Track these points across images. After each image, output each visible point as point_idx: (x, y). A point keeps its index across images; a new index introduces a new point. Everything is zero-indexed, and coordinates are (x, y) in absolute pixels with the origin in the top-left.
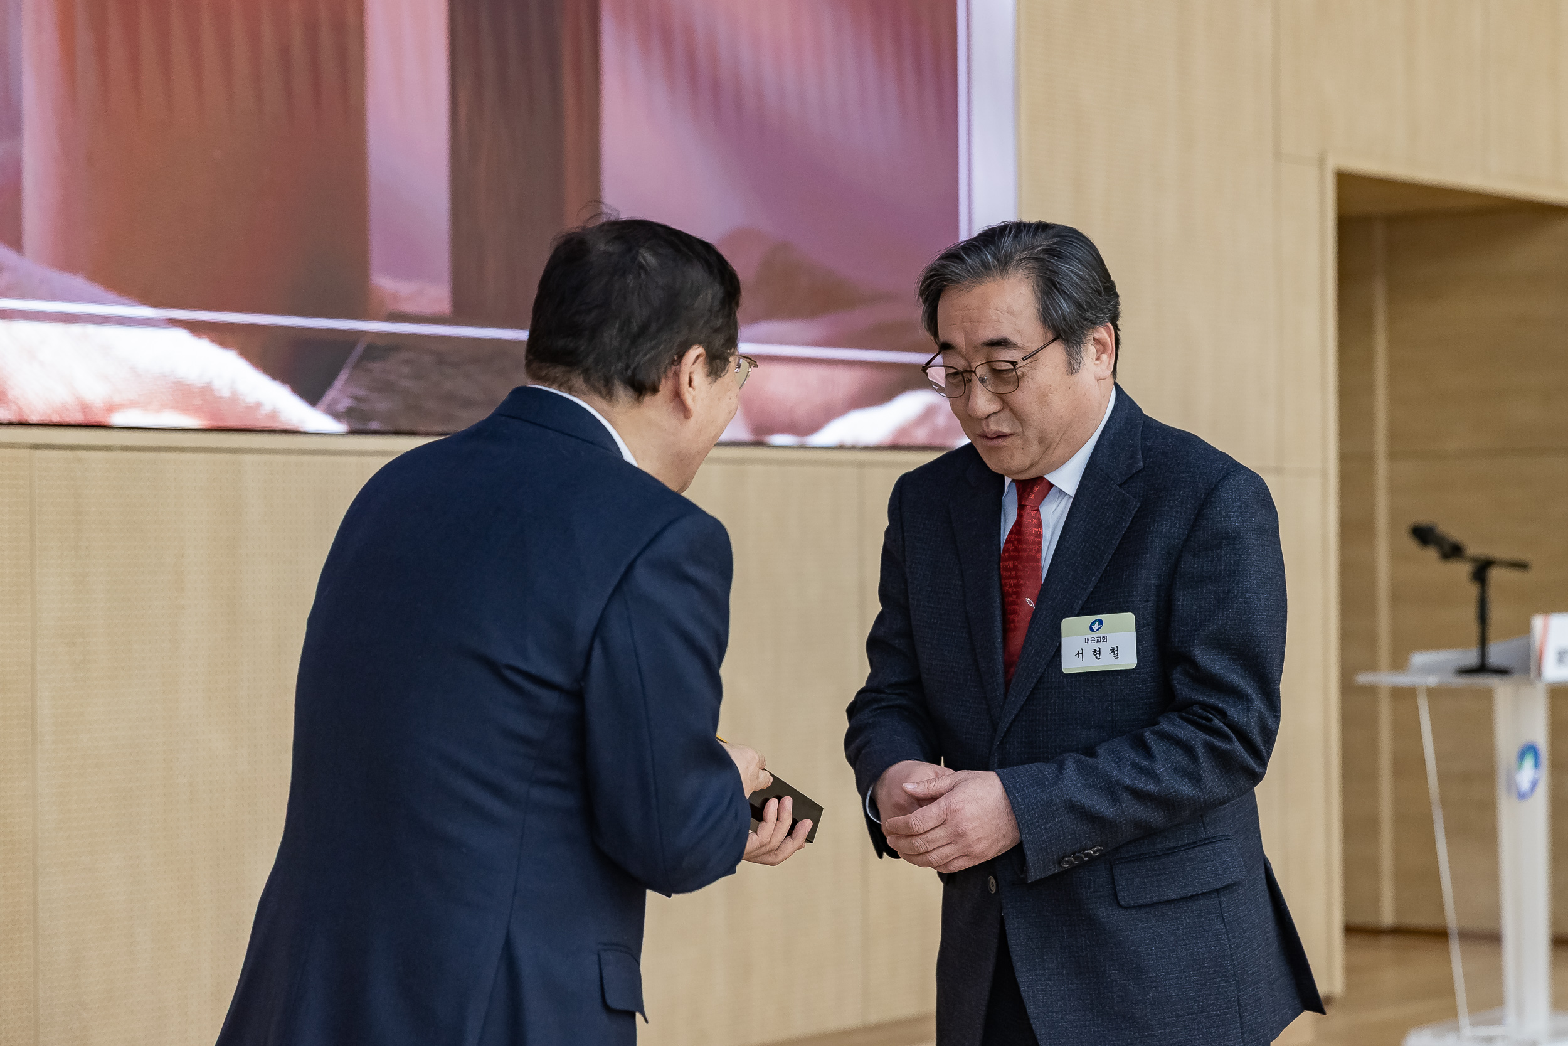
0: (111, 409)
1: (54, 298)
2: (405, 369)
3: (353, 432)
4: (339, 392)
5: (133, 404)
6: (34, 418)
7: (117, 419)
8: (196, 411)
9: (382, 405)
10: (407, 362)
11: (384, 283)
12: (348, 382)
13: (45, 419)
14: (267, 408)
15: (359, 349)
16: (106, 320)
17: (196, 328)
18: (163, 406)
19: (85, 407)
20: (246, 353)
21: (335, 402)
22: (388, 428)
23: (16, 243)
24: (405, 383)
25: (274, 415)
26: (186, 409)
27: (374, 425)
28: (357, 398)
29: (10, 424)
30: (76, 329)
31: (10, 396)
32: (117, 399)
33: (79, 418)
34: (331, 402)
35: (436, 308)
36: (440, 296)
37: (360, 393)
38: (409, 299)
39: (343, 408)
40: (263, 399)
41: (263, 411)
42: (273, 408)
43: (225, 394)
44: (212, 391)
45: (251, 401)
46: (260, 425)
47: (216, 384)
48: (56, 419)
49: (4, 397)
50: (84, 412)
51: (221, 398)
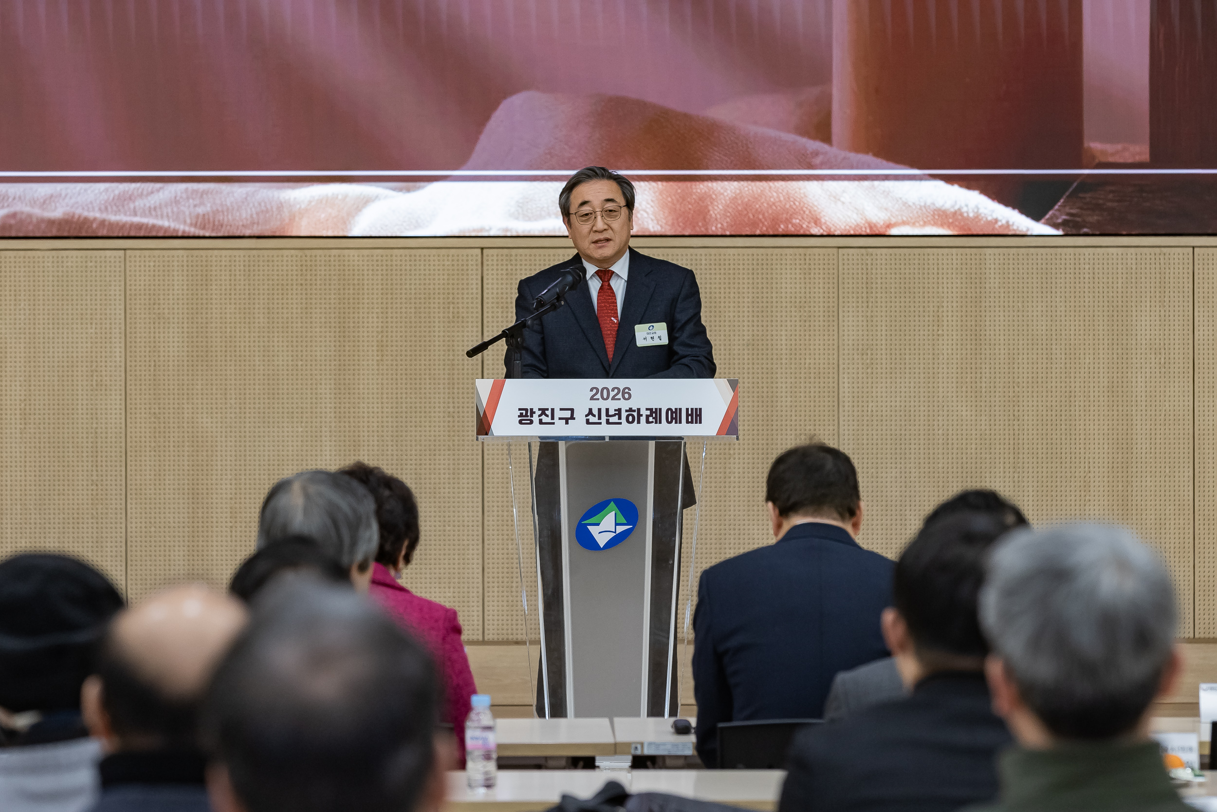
0: (889, 226)
1: (852, 168)
2: (1111, 196)
3: (1065, 235)
4: (1057, 211)
5: (904, 223)
6: (837, 233)
7: (894, 231)
9: (1094, 218)
10: (1111, 192)
11: (1094, 146)
12: (1063, 206)
13: (845, 233)
15: (1075, 184)
16: (886, 178)
17: (949, 179)
18: (925, 224)
20: (985, 192)
24: (1109, 204)
25: (1008, 225)
27: (1085, 230)
29: (822, 236)
30: (866, 183)
32: (893, 220)
33: (868, 232)
34: (1051, 218)
35: (1138, 159)
36: (1141, 150)
37: (1073, 211)
38: (1113, 154)
39: (1060, 221)
40: (1000, 218)
41: (1000, 224)
42: (1008, 222)
43: (971, 215)
44: (961, 214)
45: (989, 218)
46: (996, 232)
47: (965, 209)
48: (852, 232)
49: (817, 221)
50: (871, 228)
51: (968, 218)
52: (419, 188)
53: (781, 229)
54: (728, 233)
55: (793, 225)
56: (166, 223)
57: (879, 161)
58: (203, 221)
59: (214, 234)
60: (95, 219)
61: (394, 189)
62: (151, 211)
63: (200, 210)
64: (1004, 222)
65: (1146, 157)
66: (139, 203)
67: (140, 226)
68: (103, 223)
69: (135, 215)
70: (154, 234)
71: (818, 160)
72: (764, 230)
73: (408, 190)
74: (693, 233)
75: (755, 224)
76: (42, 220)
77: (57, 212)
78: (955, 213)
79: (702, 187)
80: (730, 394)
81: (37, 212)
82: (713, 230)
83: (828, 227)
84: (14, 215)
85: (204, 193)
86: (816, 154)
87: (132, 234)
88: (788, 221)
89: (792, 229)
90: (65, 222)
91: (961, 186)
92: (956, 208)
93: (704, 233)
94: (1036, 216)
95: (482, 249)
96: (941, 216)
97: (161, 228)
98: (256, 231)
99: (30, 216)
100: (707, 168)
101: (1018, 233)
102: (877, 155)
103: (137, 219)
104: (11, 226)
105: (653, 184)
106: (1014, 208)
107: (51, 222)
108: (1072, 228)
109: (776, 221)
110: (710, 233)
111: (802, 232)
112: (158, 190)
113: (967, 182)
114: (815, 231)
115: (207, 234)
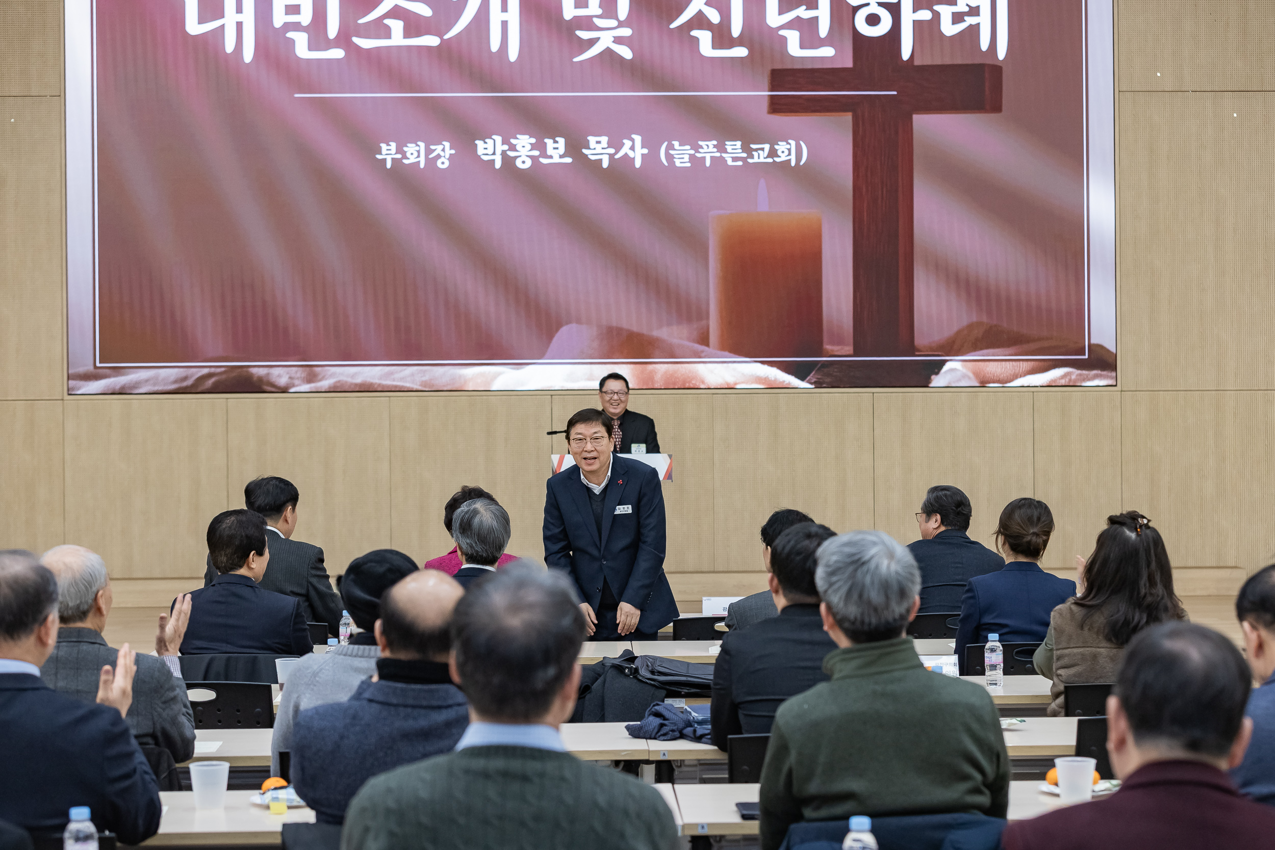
0: (736, 384)
1: (719, 358)
2: (836, 370)
3: (815, 388)
4: (812, 376)
5: (743, 383)
6: (712, 387)
7: (738, 387)
8: (763, 384)
9: (828, 380)
10: (837, 368)
11: (828, 347)
12: (814, 374)
13: (716, 387)
14: (787, 382)
15: (819, 365)
16: (734, 362)
17: (763, 363)
18: (752, 383)
19: (728, 384)
20: (780, 368)
21: (810, 379)
22: (830, 386)
23: (708, 345)
24: (835, 374)
25: (789, 383)
26: (760, 383)
27: (824, 385)
28: (818, 378)
29: (705, 389)
30: (725, 365)
31: (706, 382)
32: (738, 382)
33: (726, 387)
34: (809, 380)
35: (848, 353)
36: (849, 349)
37: (819, 377)
38: (837, 351)
39: (813, 381)
40: (786, 380)
41: (786, 383)
42: (789, 382)
43: (773, 379)
44: (768, 378)
45: (781, 381)
46: (784, 387)
47: (770, 376)
48: (719, 387)
49: (703, 382)
50: (728, 385)
51: (771, 380)
52: (521, 368)
53: (687, 385)
54: (663, 388)
55: (692, 384)
56: (408, 385)
57: (731, 355)
58: (424, 383)
59: (430, 390)
60: (376, 383)
61: (512, 369)
62: (402, 379)
63: (424, 379)
64: (788, 382)
65: (851, 352)
66: (397, 376)
67: (396, 386)
68: (379, 385)
69: (394, 380)
70: (403, 390)
71: (703, 355)
72: (679, 386)
73: (518, 369)
74: (647, 388)
75: (675, 383)
76: (352, 384)
77: (358, 380)
78: (765, 378)
79: (650, 367)
80: (668, 461)
81: (350, 380)
82: (656, 386)
83: (709, 385)
84: (339, 381)
85: (425, 371)
86: (702, 352)
87: (393, 390)
88: (690, 382)
89: (692, 386)
90: (361, 385)
91: (768, 365)
92: (766, 376)
93: (653, 388)
94: (802, 378)
95: (552, 395)
96: (759, 380)
97: (406, 387)
98: (449, 388)
99: (346, 382)
100: (653, 358)
101: (794, 387)
102: (730, 352)
103: (395, 383)
104: (338, 387)
105: (629, 366)
106: (792, 375)
107: (356, 385)
108: (819, 384)
109: (684, 382)
110: (655, 387)
111: (696, 387)
112: (405, 370)
113: (771, 364)
114: (702, 386)
115: (427, 390)
